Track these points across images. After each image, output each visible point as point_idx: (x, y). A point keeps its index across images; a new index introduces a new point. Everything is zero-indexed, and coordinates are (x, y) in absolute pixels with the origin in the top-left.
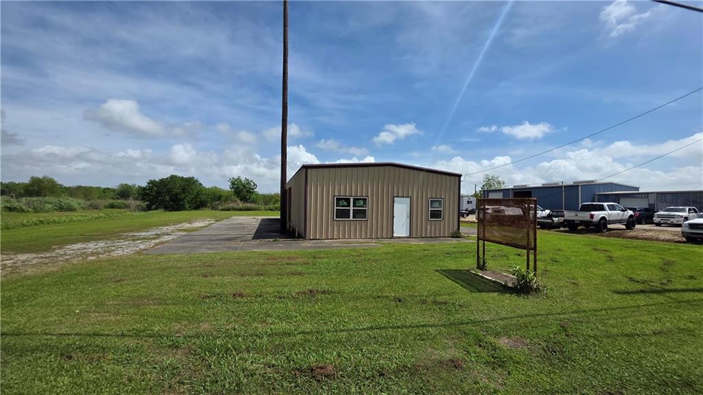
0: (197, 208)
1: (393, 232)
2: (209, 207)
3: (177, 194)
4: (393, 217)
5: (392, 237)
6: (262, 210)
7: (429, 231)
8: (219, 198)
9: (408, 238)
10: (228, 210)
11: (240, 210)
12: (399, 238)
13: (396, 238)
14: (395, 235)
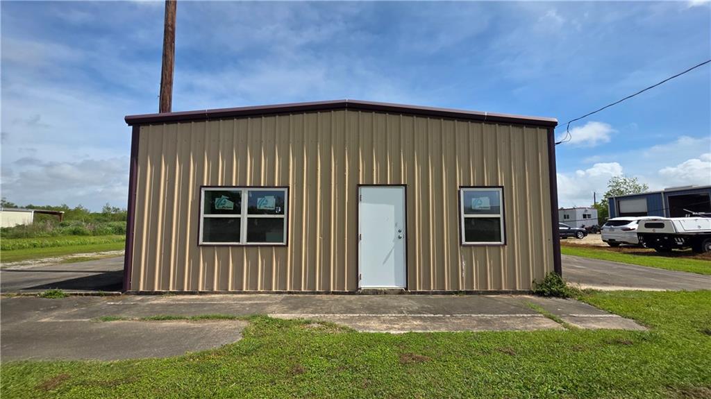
1: (357, 278)
4: (357, 238)
5: (355, 291)
7: (462, 274)
9: (401, 292)
12: (376, 292)
13: (366, 292)
14: (363, 285)
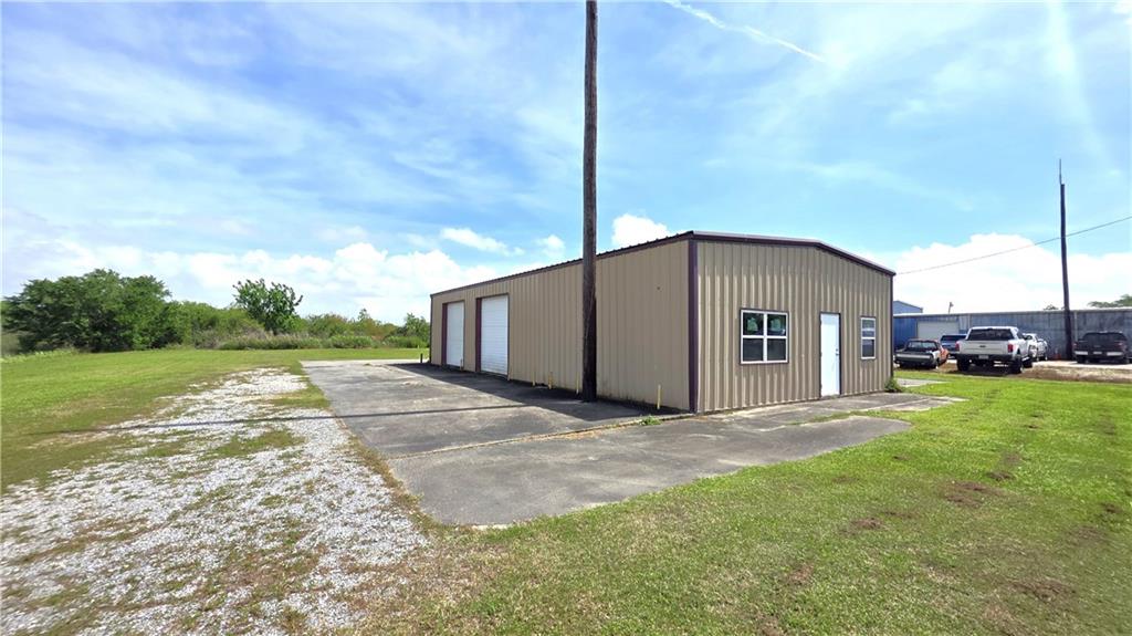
0: (158, 345)
1: (820, 387)
2: (189, 343)
3: (111, 314)
4: (820, 354)
5: (820, 398)
6: (318, 347)
7: (861, 380)
8: (212, 323)
10: (241, 348)
11: (270, 347)
12: (829, 398)
13: (824, 398)
14: (823, 393)
